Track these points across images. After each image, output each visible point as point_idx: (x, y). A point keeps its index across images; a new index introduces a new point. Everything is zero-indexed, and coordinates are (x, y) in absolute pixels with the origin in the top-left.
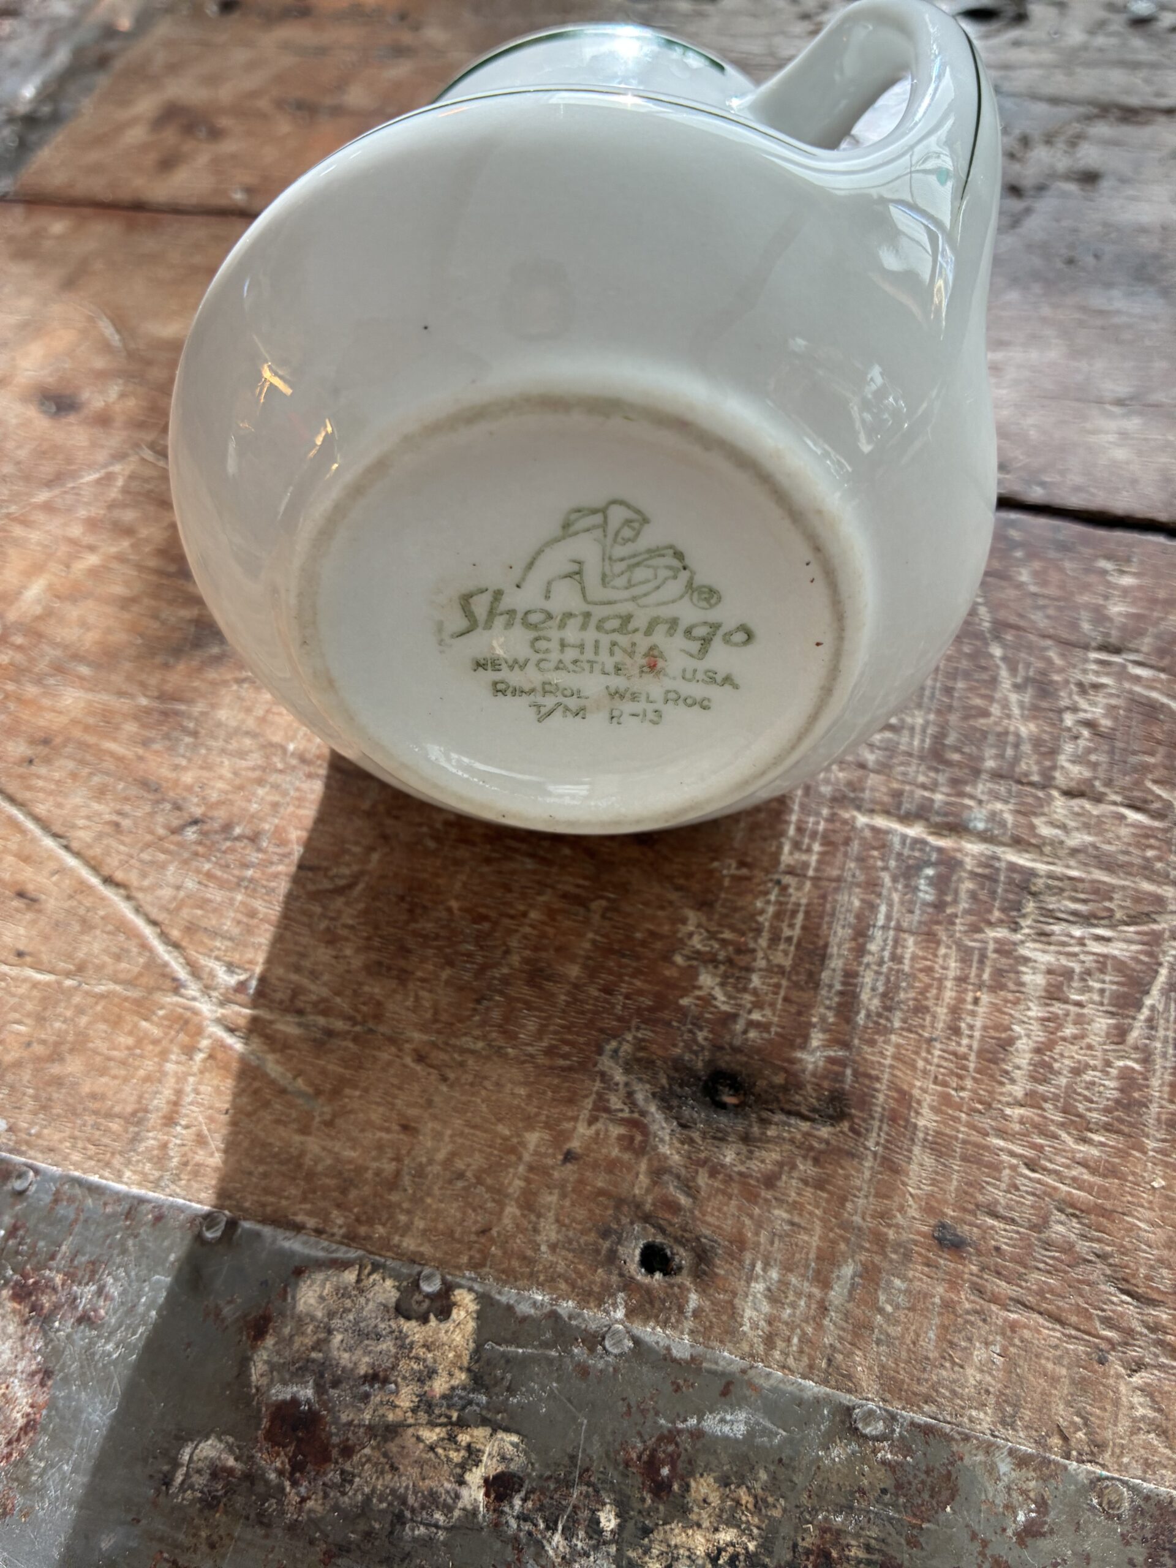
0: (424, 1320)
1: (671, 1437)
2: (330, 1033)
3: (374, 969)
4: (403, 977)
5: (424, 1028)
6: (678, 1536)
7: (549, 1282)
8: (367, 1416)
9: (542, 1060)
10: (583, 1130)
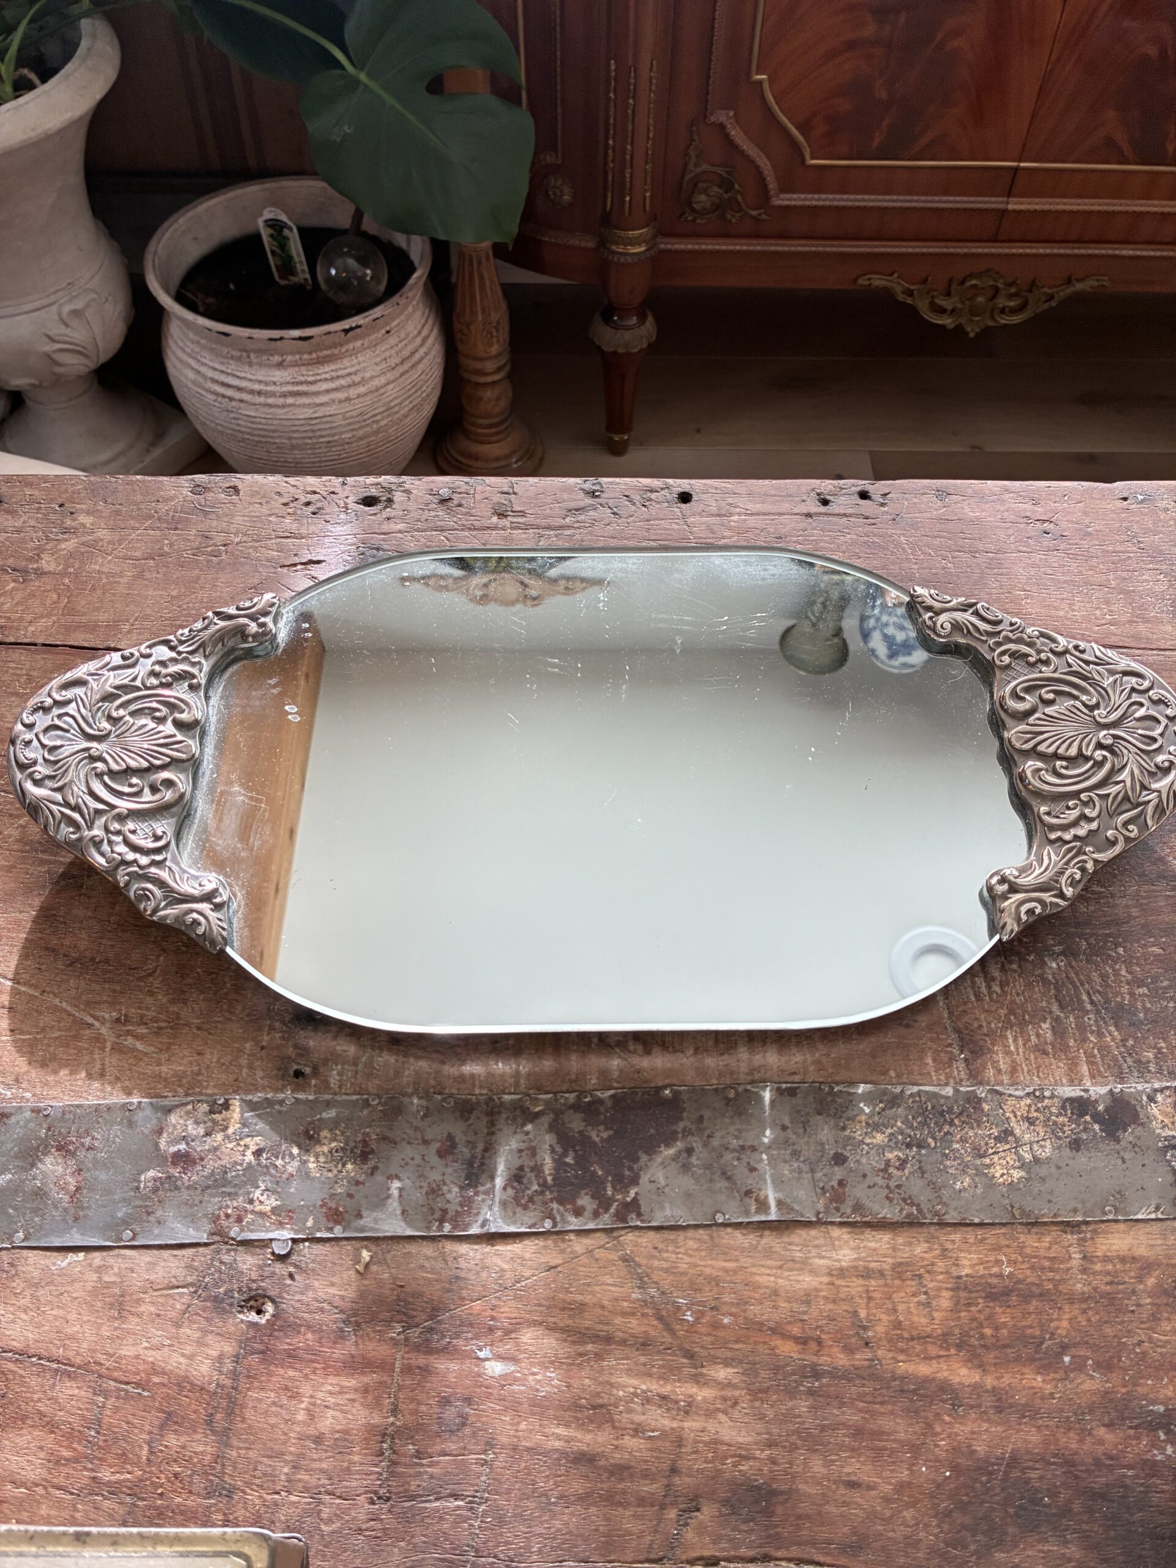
0: (220, 1112)
1: (312, 1123)
2: (160, 1028)
3: (173, 1001)
4: (185, 1002)
5: (198, 1018)
6: (318, 1149)
7: (263, 1089)
8: (207, 1147)
9: (246, 1019)
10: (266, 1038)
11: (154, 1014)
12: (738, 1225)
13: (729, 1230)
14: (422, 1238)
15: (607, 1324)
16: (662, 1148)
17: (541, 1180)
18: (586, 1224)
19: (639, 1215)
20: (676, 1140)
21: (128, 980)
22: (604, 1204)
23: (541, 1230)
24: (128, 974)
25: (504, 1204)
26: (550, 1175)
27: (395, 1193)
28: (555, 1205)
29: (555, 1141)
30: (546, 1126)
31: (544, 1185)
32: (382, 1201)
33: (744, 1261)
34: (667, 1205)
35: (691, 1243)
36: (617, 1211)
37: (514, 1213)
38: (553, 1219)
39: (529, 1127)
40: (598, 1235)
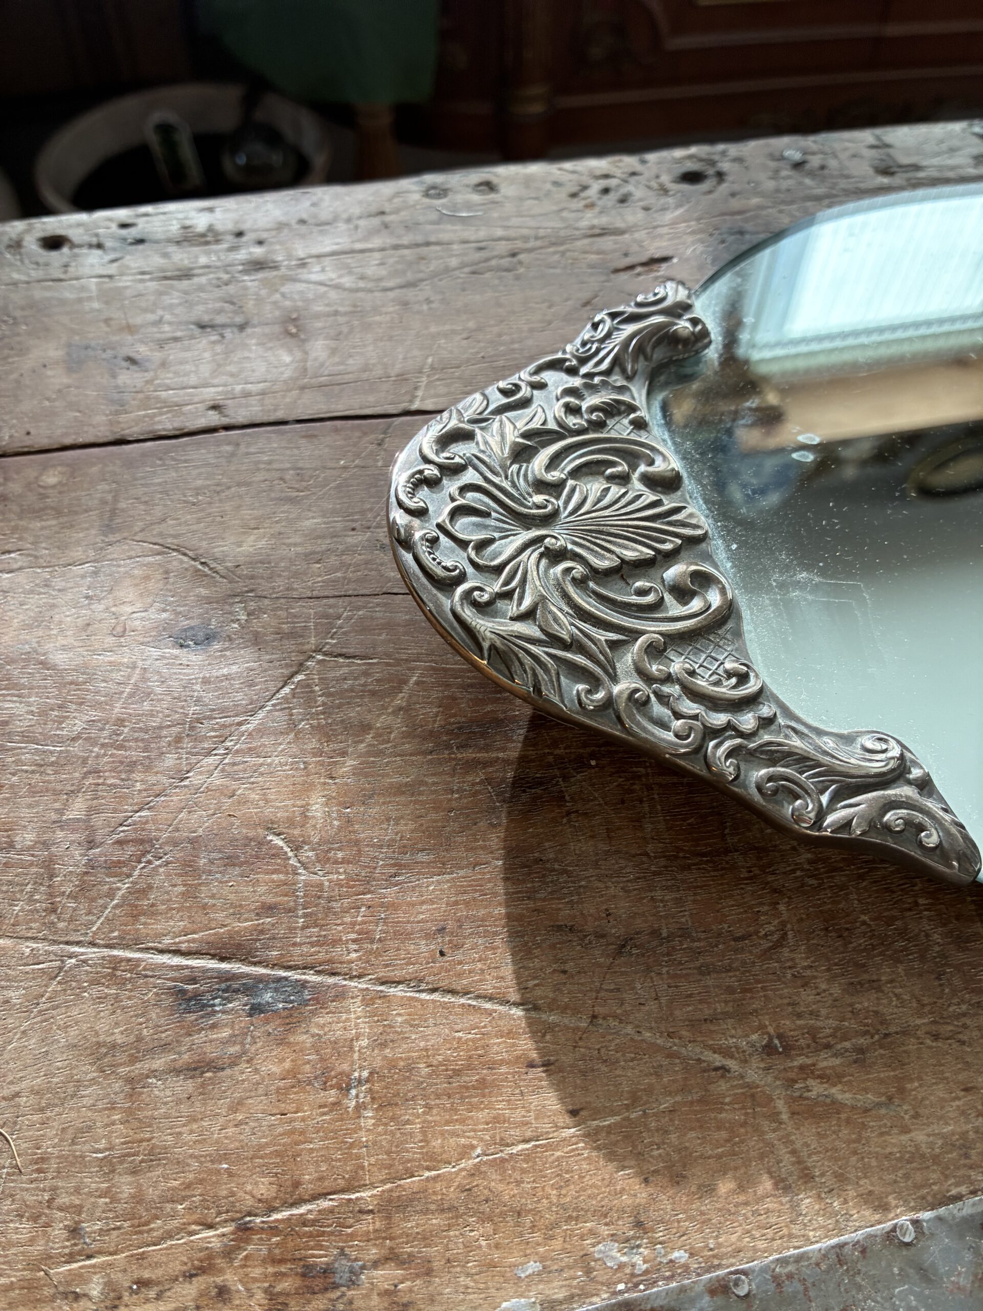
3: (853, 990)
5: (919, 1014)
11: (833, 1023)
21: (744, 963)
24: (736, 951)
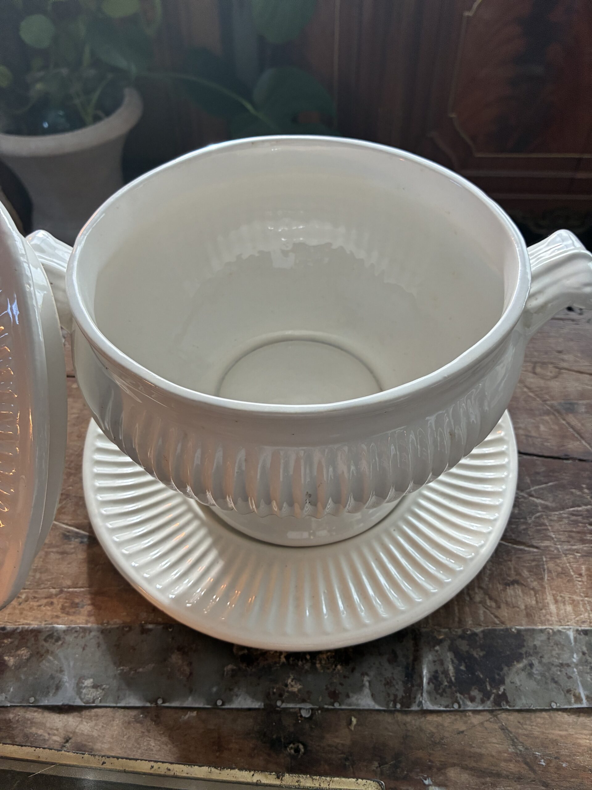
12: (565, 710)
13: (560, 713)
14: (384, 711)
15: (496, 766)
16: (515, 663)
17: (448, 679)
18: (477, 707)
19: (507, 702)
20: (522, 658)
22: (486, 696)
23: (452, 709)
25: (429, 693)
26: (453, 676)
27: (367, 684)
28: (458, 695)
29: (453, 657)
30: (447, 647)
31: (450, 682)
32: (360, 688)
33: (571, 731)
34: (523, 697)
35: (539, 720)
36: (494, 698)
37: (436, 699)
38: (459, 703)
39: (437, 648)
40: (485, 713)
